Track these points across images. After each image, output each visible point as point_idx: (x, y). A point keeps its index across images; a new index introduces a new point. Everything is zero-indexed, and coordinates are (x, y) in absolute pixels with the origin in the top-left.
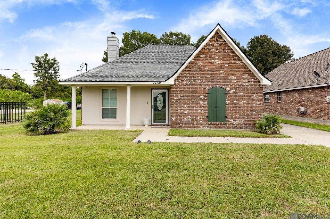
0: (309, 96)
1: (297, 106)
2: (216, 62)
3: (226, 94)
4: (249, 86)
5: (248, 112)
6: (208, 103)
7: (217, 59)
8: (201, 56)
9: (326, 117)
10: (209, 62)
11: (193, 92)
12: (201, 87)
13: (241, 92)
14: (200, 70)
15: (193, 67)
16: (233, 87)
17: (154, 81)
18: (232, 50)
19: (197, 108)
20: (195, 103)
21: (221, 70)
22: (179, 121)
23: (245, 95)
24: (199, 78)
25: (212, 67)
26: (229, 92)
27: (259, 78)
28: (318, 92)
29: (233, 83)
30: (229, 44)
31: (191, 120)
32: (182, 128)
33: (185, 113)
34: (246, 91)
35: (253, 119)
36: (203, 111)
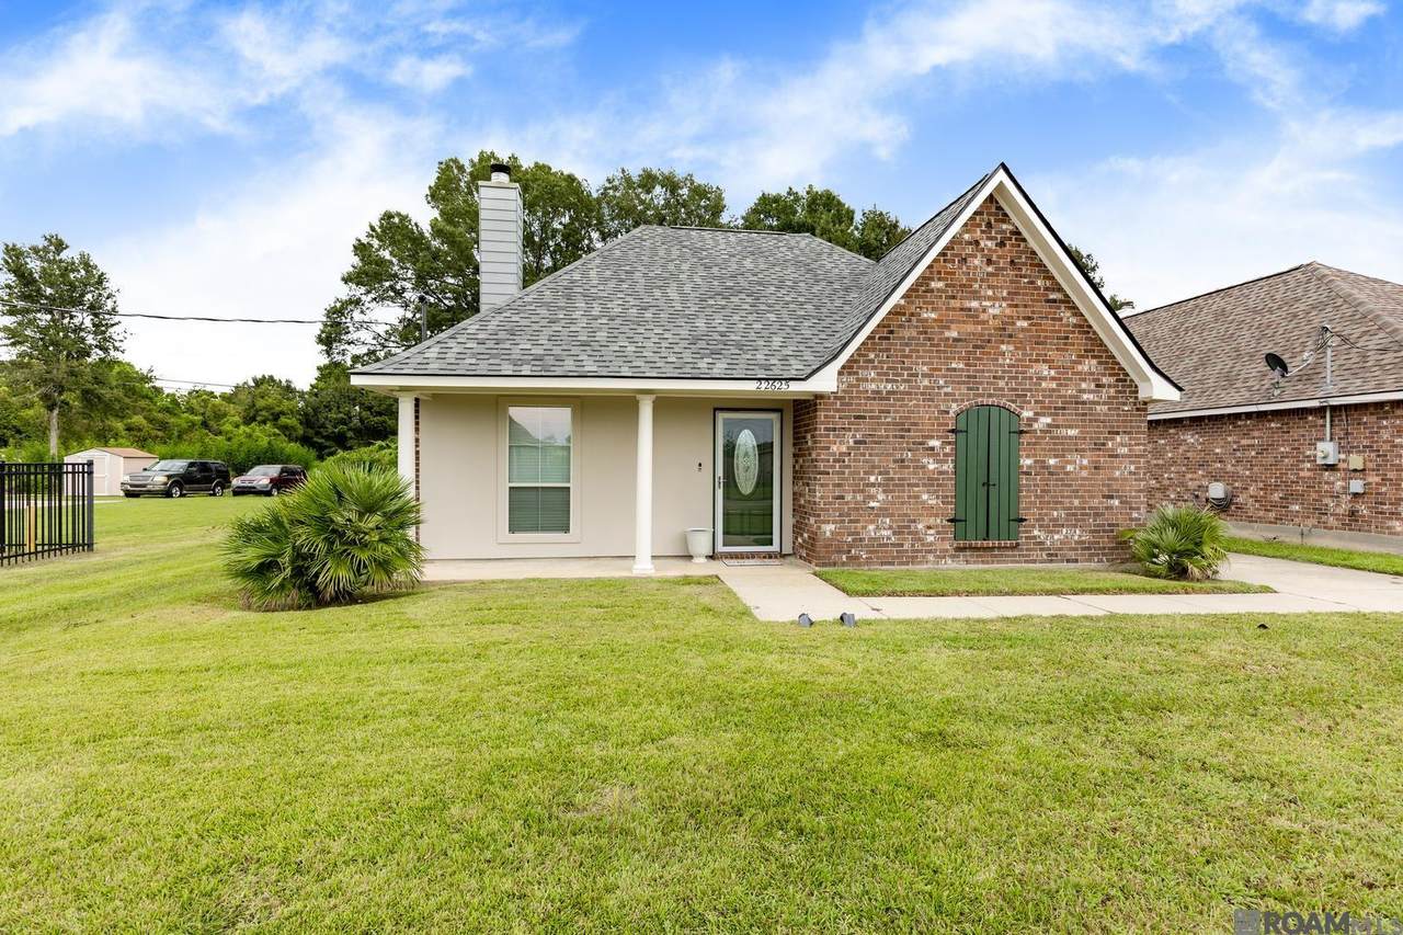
0: (1244, 442)
1: (1191, 479)
2: (984, 311)
3: (1022, 432)
4: (1098, 403)
5: (1095, 502)
6: (955, 467)
7: (989, 298)
8: (933, 285)
9: (1309, 517)
10: (962, 309)
11: (903, 424)
12: (929, 406)
13: (1071, 427)
14: (929, 339)
15: (901, 326)
16: (1045, 408)
17: (759, 379)
18: (1041, 265)
19: (917, 485)
20: (908, 467)
21: (1003, 342)
22: (850, 539)
23: (1085, 438)
24: (925, 368)
25: (970, 328)
26: (1031, 426)
27: (1133, 375)
28: (1281, 428)
29: (1044, 390)
30: (1032, 244)
31: (894, 533)
32: (859, 565)
33: (872, 504)
34: (1090, 421)
35: (1113, 525)
36: (938, 497)
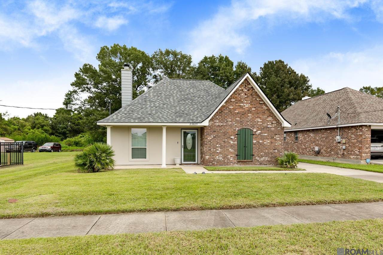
0: (323, 136)
1: (312, 146)
2: (244, 106)
3: (253, 134)
4: (272, 128)
5: (271, 151)
6: (237, 143)
7: (246, 103)
8: (232, 100)
9: (335, 155)
10: (239, 106)
11: (225, 133)
12: (231, 129)
13: (265, 133)
14: (231, 113)
15: (224, 110)
16: (259, 129)
17: (190, 123)
18: (258, 95)
19: (228, 147)
20: (226, 143)
21: (249, 113)
22: (212, 159)
23: (269, 136)
24: (230, 120)
25: (241, 110)
26: (256, 133)
27: (280, 121)
28: (330, 132)
29: (259, 125)
30: (256, 90)
31: (223, 158)
32: (215, 165)
33: (217, 151)
34: (270, 132)
35: (276, 156)
36: (233, 150)
